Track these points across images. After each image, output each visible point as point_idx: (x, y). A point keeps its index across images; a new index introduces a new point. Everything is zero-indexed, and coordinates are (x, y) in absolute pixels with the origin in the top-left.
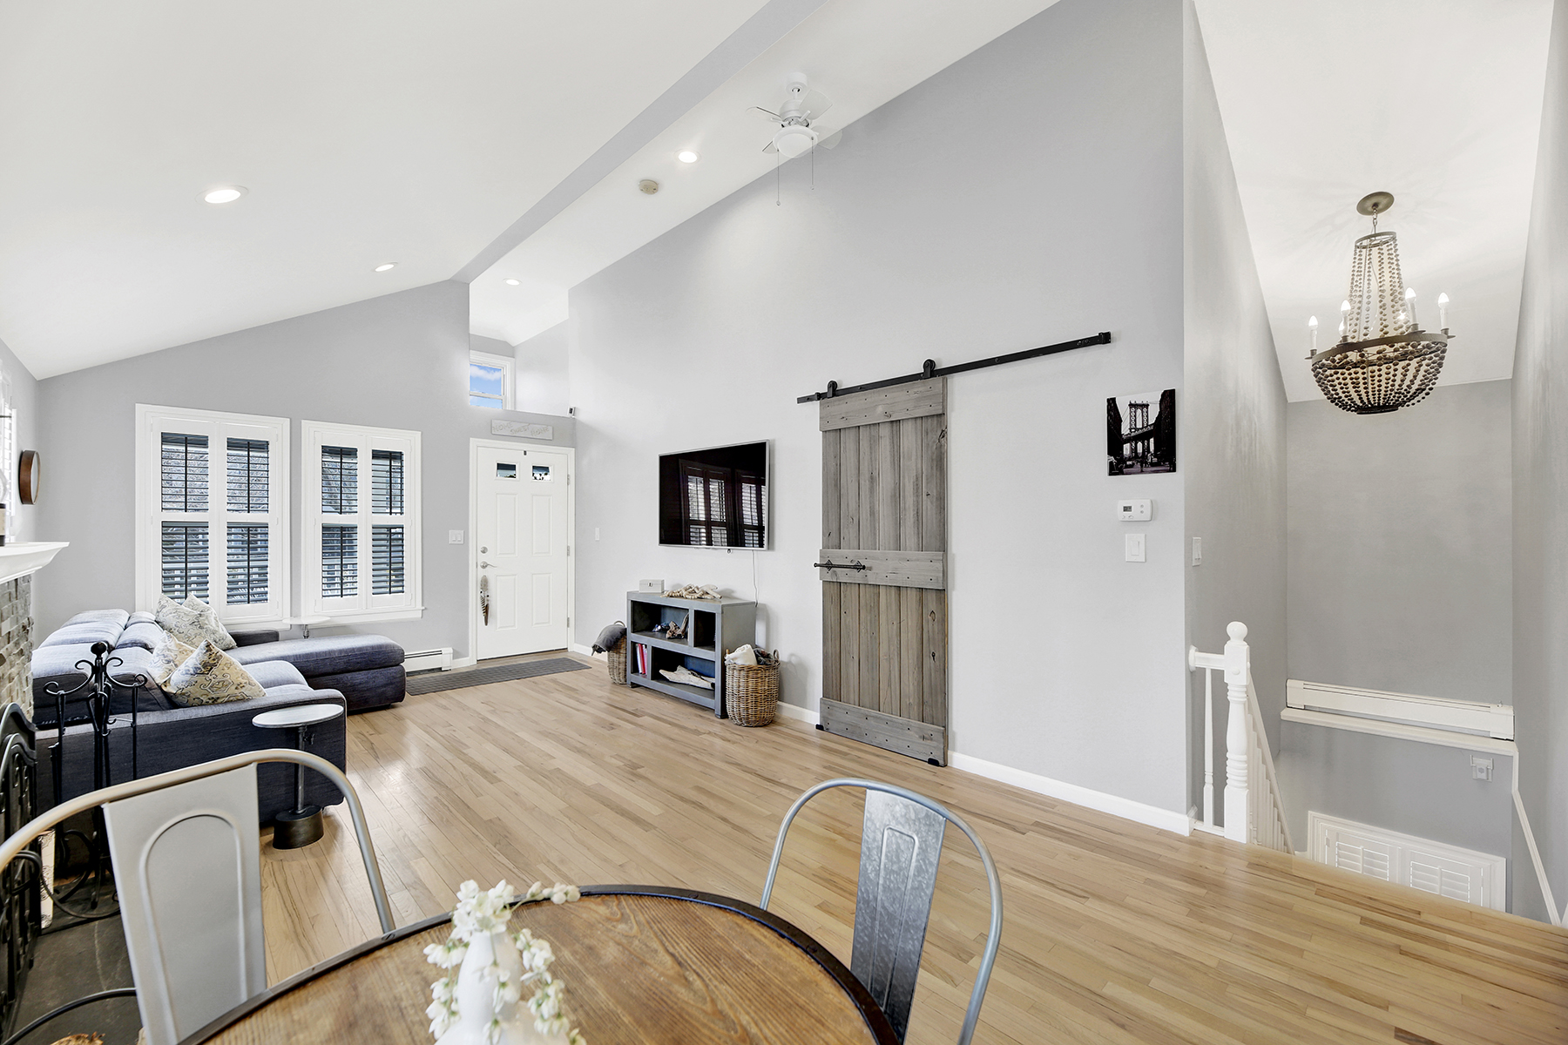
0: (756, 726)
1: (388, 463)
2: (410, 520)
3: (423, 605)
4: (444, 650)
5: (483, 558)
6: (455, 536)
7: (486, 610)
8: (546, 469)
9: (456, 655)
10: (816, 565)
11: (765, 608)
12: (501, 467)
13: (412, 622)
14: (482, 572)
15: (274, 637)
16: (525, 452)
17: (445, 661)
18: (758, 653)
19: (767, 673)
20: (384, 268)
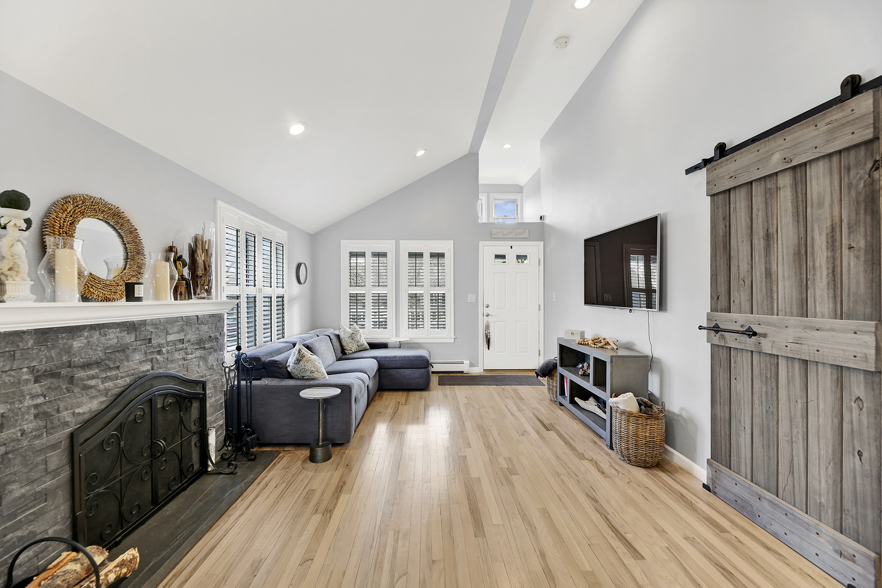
0: (637, 466)
1: (437, 259)
2: (448, 290)
3: (454, 336)
4: (465, 362)
5: (486, 311)
6: (471, 298)
7: (488, 342)
8: (525, 257)
9: (472, 365)
10: (701, 328)
11: (659, 361)
12: (497, 257)
13: (450, 344)
14: (486, 319)
15: (384, 346)
16: (511, 247)
17: (465, 368)
18: (641, 402)
19: (649, 422)
20: (420, 153)
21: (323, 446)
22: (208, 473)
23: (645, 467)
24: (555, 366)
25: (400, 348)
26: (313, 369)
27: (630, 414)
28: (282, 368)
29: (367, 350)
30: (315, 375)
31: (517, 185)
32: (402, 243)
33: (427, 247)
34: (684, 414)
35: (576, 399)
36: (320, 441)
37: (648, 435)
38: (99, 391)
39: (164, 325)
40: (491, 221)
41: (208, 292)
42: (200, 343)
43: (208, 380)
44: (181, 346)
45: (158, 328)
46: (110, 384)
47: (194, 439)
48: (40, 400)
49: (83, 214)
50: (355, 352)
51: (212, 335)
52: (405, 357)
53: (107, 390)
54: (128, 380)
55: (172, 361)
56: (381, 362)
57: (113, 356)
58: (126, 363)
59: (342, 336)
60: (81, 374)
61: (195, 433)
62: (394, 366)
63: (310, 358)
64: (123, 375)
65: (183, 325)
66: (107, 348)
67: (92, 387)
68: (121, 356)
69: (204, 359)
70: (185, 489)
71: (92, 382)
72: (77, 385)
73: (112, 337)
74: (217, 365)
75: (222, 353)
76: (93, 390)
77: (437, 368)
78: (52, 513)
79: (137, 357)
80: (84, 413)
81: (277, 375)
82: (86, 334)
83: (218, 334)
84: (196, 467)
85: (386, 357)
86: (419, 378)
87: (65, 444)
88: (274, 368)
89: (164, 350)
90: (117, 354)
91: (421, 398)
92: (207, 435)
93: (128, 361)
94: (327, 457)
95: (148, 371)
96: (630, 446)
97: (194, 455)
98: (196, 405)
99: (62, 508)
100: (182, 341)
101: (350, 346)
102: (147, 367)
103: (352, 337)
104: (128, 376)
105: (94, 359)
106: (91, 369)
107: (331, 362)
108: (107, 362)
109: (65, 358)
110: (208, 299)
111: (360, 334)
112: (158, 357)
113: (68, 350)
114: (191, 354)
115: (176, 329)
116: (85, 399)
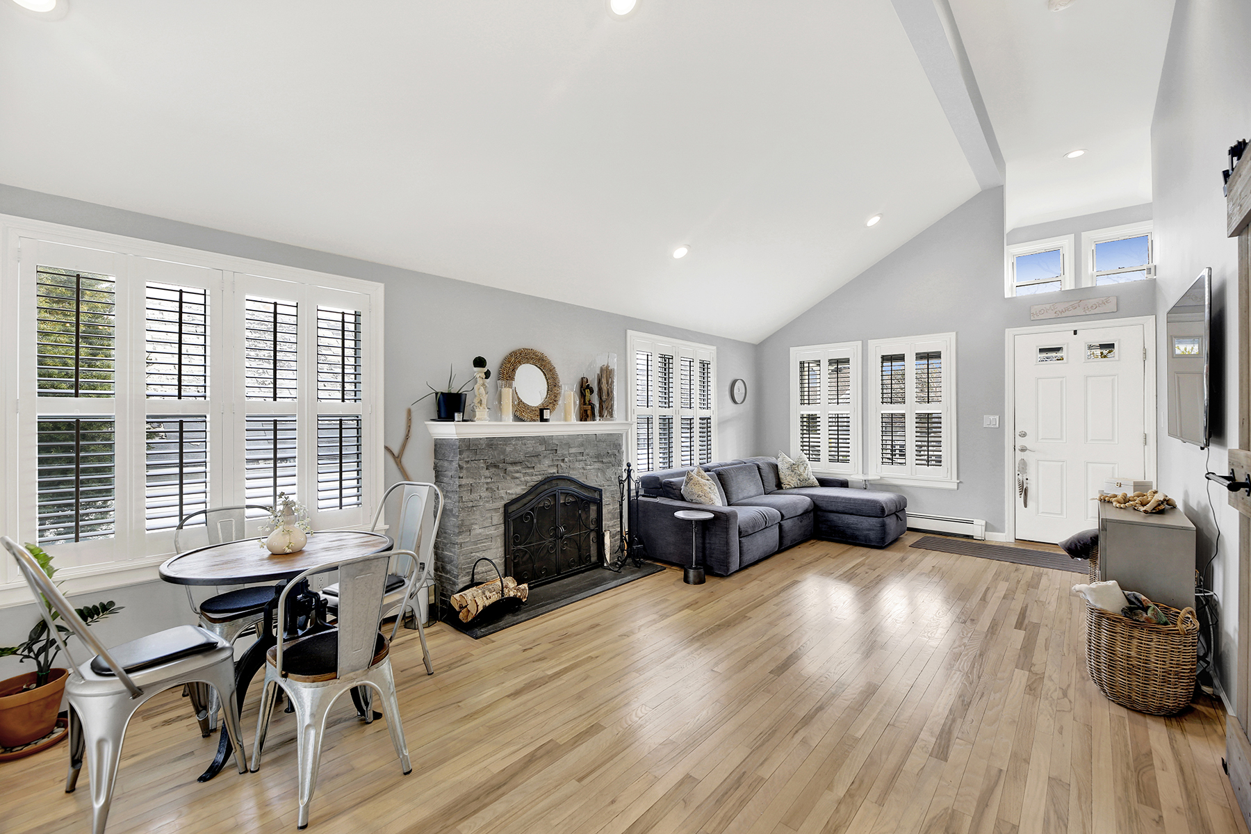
1: (926, 362)
2: (945, 408)
3: (958, 479)
4: (976, 521)
5: (1020, 442)
6: (991, 420)
7: (1024, 492)
8: (1111, 346)
9: (988, 527)
12: (1044, 351)
13: (950, 490)
14: (1019, 455)
15: (844, 484)
16: (1075, 332)
17: (976, 530)
18: (1133, 600)
19: (1136, 633)
20: (873, 221)
21: (695, 569)
22: (604, 567)
23: (1132, 709)
25: (863, 488)
26: (700, 493)
27: (1104, 615)
28: (675, 489)
29: (815, 486)
30: (702, 500)
32: (872, 344)
33: (909, 346)
36: (694, 564)
37: (1133, 654)
38: (521, 481)
39: (567, 442)
41: (611, 415)
42: (598, 458)
43: (605, 489)
44: (581, 458)
45: (562, 443)
46: (528, 478)
47: (592, 535)
48: (489, 480)
49: (520, 363)
50: (795, 488)
51: (609, 451)
52: (850, 499)
53: (527, 482)
54: (540, 478)
55: (573, 469)
56: (817, 502)
57: (530, 459)
58: (539, 466)
59: (780, 467)
60: (510, 468)
61: (592, 530)
62: (833, 508)
63: (698, 481)
64: (537, 473)
65: (584, 441)
66: (526, 453)
67: (517, 478)
68: (535, 459)
69: (604, 472)
70: (583, 572)
71: (517, 475)
72: (509, 475)
73: (530, 447)
74: (615, 479)
75: (620, 468)
76: (518, 480)
77: (911, 522)
78: (495, 551)
79: (547, 462)
80: (512, 494)
81: (671, 496)
82: (514, 443)
83: (616, 452)
84: (594, 559)
85: (825, 497)
86: (869, 530)
87: (502, 510)
88: (668, 489)
89: (566, 459)
90: (533, 458)
91: (862, 556)
92: (603, 536)
93: (540, 464)
94: (701, 581)
95: (554, 473)
96: (1103, 667)
97: (592, 548)
98: (593, 508)
99: (500, 550)
100: (582, 454)
101: (788, 478)
102: (554, 470)
103: (793, 468)
104: (540, 475)
105: (518, 459)
106: (517, 466)
107: (753, 492)
108: (526, 463)
109: (502, 457)
110: (612, 420)
111: (805, 465)
112: (562, 464)
113: (504, 452)
114: (590, 465)
115: (577, 444)
116: (513, 485)
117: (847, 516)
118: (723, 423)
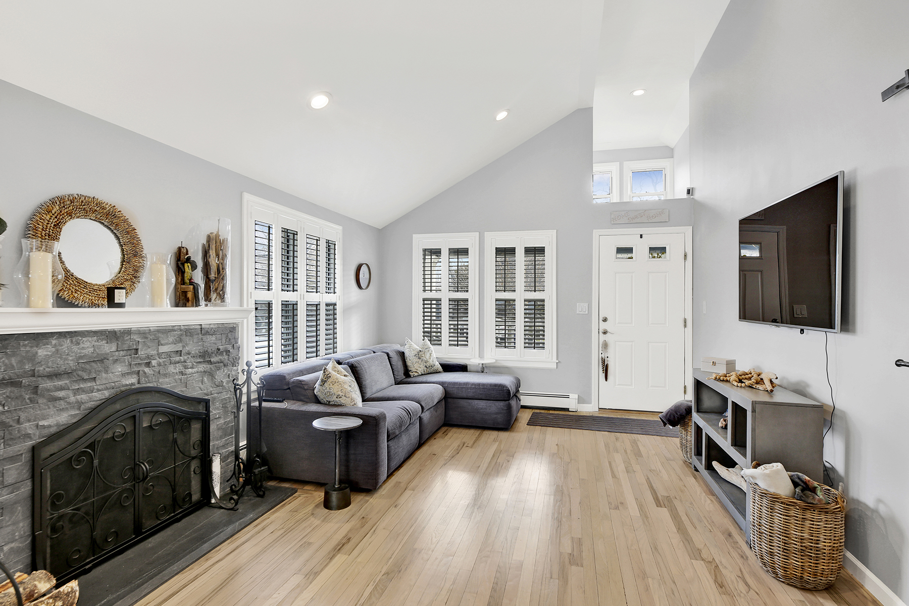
0: (788, 584)
2: (549, 295)
3: (557, 359)
4: (571, 396)
5: (604, 326)
6: (581, 308)
7: (606, 370)
8: (663, 250)
9: (580, 400)
10: (899, 363)
12: (620, 250)
13: (550, 370)
14: (602, 336)
15: (463, 368)
16: (641, 236)
17: (571, 403)
18: (797, 480)
19: (808, 515)
20: (502, 116)
21: (339, 489)
22: (211, 505)
23: (803, 589)
24: (688, 411)
25: (483, 372)
27: (775, 499)
28: (307, 390)
29: (439, 372)
30: (343, 401)
31: (667, 147)
32: (488, 235)
33: (519, 240)
34: (882, 509)
35: (715, 464)
36: (337, 483)
37: (806, 535)
38: (69, 403)
39: (156, 335)
40: (626, 200)
41: (222, 297)
42: (205, 356)
43: (214, 399)
44: (177, 359)
45: (147, 338)
46: (83, 397)
47: (195, 465)
49: (70, 215)
50: (422, 375)
51: (221, 347)
52: (479, 384)
53: (79, 404)
54: (107, 394)
55: (165, 375)
56: (448, 389)
57: (88, 366)
58: (104, 375)
59: (407, 354)
60: (48, 384)
61: (194, 458)
62: (464, 395)
63: (337, 379)
64: (99, 387)
65: (182, 335)
66: (81, 358)
67: (60, 399)
68: (98, 366)
69: (211, 375)
70: (178, 520)
71: (61, 394)
72: (43, 396)
73: (88, 347)
74: (228, 382)
75: (235, 368)
76: (62, 402)
77: (525, 401)
78: (9, 529)
79: (119, 368)
80: (50, 426)
81: (302, 398)
82: (54, 342)
83: (229, 347)
84: (196, 497)
85: (455, 384)
86: (497, 414)
87: (26, 457)
88: (298, 389)
89: (154, 362)
90: (93, 364)
91: (495, 440)
92: (210, 462)
93: (106, 372)
94: (345, 503)
95: (132, 384)
96: (776, 550)
97: (193, 483)
98: (196, 427)
99: (21, 525)
100: (179, 353)
101: (416, 367)
102: (132, 380)
103: (419, 355)
104: (107, 389)
105: (63, 368)
106: (60, 380)
107: (385, 385)
108: (80, 373)
109: (28, 367)
110: (223, 306)
111: (430, 352)
112: (147, 370)
113: (32, 358)
114: (192, 368)
115: (171, 339)
116: (52, 411)
117: (476, 402)
118: (347, 310)
